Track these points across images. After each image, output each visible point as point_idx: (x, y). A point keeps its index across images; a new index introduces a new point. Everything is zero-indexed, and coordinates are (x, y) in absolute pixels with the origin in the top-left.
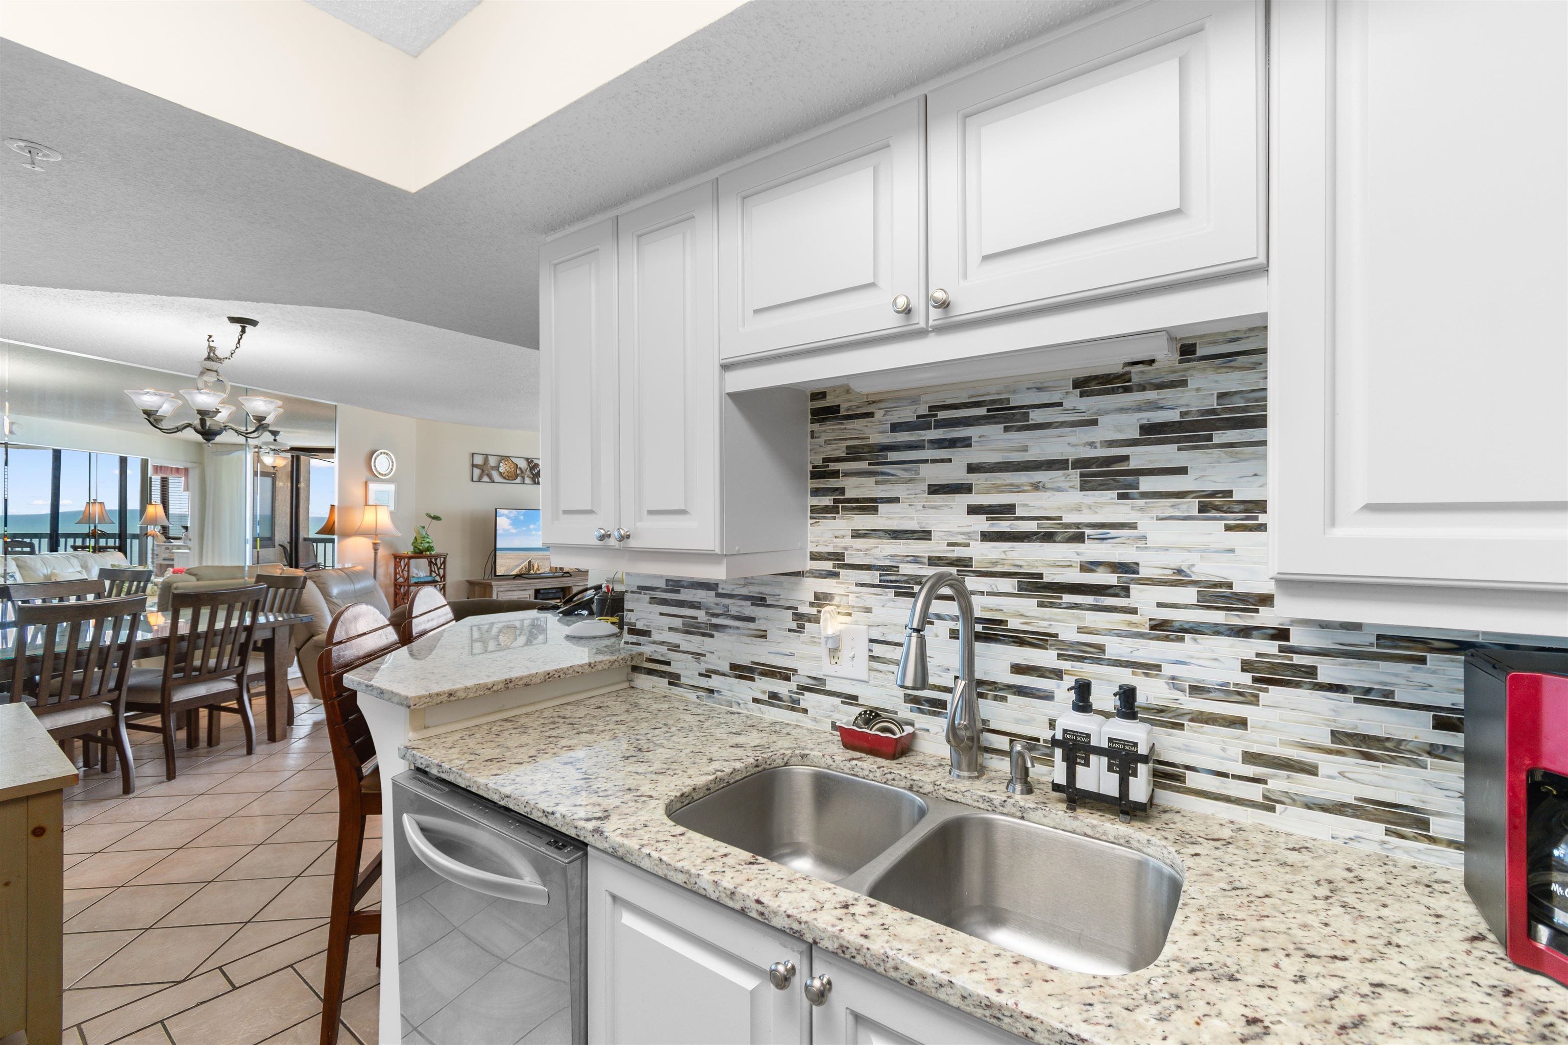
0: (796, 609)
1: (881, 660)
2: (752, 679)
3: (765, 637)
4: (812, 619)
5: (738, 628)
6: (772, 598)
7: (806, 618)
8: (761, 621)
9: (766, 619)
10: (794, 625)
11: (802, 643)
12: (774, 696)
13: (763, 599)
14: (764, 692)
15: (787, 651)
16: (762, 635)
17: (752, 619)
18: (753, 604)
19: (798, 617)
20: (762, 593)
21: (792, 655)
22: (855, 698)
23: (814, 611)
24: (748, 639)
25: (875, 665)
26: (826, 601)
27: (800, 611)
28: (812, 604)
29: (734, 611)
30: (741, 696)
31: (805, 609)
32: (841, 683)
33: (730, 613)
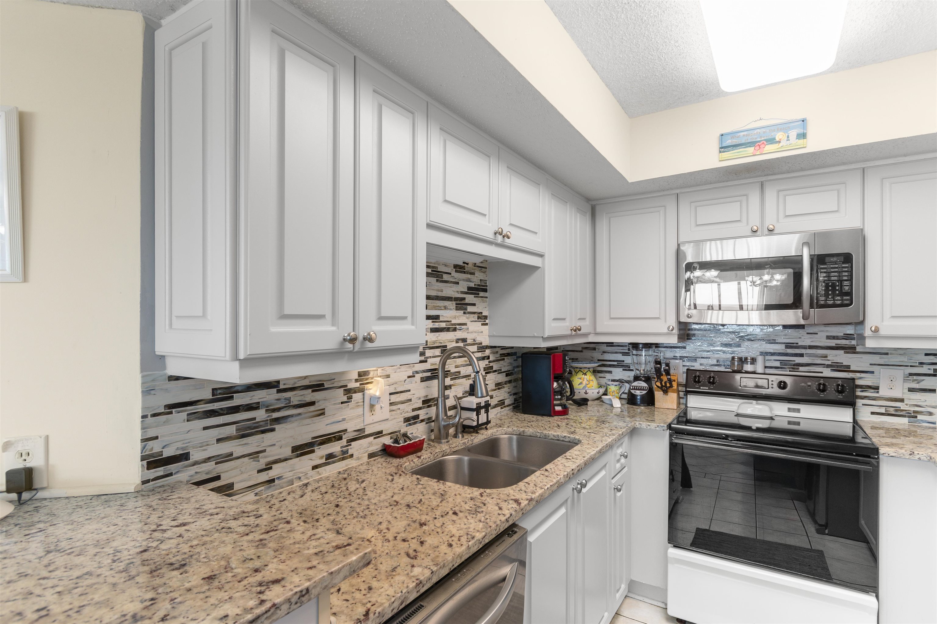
0: (346, 386)
1: (394, 404)
2: (313, 451)
3: (323, 414)
4: (357, 391)
5: (300, 414)
6: (329, 383)
7: (353, 391)
8: (321, 403)
9: (325, 400)
10: (345, 399)
11: (351, 409)
12: (330, 456)
13: (322, 385)
14: (322, 458)
15: (340, 419)
16: (322, 413)
17: (312, 403)
18: (313, 391)
19: (349, 392)
20: (320, 381)
21: (344, 420)
22: (381, 432)
23: (357, 385)
24: (309, 421)
25: (394, 407)
26: (365, 376)
27: (348, 387)
28: (356, 381)
29: (295, 401)
30: (301, 470)
31: (353, 385)
32: (373, 427)
33: (292, 404)
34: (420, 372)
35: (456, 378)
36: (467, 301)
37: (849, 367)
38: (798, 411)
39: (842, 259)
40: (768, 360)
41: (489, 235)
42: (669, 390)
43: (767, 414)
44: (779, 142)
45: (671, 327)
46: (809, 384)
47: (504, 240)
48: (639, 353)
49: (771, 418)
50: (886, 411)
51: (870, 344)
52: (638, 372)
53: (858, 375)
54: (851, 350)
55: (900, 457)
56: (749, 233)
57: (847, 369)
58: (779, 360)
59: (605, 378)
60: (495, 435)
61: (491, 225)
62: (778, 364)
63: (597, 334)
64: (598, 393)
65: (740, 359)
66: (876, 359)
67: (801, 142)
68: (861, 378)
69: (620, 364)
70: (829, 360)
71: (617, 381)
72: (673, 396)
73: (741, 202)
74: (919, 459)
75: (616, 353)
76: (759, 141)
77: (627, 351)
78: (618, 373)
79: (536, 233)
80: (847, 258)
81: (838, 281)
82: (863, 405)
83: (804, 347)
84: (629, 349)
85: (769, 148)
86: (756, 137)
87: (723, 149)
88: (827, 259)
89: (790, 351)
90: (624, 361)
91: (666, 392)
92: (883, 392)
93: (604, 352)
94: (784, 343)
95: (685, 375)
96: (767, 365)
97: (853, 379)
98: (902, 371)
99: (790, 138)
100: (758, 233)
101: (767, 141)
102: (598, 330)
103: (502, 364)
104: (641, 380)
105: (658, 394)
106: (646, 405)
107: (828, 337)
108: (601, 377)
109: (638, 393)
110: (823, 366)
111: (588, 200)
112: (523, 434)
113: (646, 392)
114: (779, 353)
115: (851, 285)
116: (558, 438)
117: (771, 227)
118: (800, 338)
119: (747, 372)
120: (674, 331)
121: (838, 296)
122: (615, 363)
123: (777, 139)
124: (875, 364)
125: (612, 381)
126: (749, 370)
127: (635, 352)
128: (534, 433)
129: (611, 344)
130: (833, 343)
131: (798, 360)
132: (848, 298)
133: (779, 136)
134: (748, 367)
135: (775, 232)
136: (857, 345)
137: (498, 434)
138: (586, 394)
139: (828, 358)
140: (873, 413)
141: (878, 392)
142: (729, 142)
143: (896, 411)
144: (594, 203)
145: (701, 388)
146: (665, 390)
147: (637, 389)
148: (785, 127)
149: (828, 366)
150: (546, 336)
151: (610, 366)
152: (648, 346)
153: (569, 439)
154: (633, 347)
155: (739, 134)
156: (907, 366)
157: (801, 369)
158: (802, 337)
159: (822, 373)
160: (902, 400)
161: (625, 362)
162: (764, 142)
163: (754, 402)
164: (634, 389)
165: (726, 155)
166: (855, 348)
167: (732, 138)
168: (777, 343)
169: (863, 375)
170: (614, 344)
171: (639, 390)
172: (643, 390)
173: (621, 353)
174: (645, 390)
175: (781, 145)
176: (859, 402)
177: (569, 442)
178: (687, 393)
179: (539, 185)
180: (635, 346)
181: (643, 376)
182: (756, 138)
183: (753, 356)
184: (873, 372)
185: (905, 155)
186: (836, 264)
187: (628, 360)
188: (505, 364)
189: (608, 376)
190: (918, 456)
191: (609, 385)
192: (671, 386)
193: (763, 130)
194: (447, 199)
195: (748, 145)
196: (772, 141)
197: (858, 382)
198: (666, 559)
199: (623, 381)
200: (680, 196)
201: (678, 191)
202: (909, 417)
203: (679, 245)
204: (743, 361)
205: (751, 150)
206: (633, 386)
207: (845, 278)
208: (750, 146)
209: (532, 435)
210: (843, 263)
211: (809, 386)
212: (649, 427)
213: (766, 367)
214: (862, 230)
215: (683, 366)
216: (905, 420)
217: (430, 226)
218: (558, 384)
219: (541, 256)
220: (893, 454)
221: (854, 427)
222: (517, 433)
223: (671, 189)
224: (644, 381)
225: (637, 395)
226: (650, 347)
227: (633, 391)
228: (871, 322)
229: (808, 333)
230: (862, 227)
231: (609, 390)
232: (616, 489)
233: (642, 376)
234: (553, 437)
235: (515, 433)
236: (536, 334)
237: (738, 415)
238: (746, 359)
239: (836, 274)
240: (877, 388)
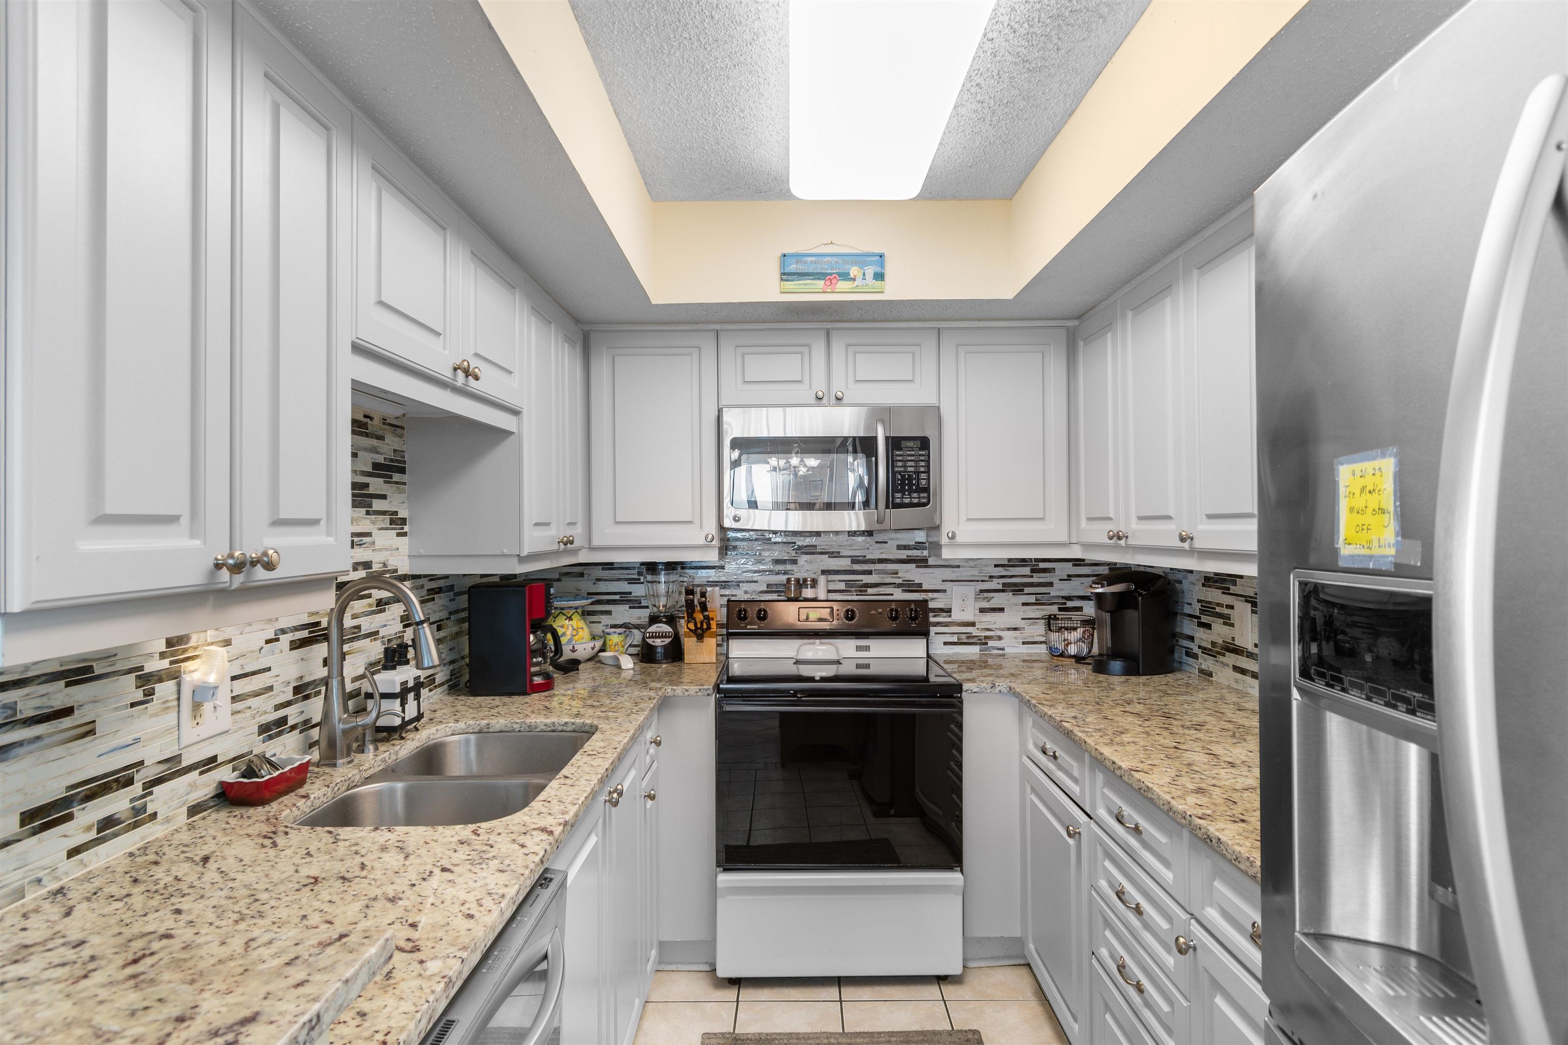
0: (141, 668)
1: (240, 698)
2: (69, 817)
3: (92, 732)
4: (164, 676)
5: (38, 738)
6: (104, 663)
7: (155, 678)
8: (86, 708)
9: (94, 702)
10: (139, 695)
11: (151, 716)
12: (107, 823)
13: (90, 669)
14: (89, 829)
15: (129, 739)
16: (89, 731)
17: (67, 712)
18: (68, 685)
19: (147, 681)
20: (84, 660)
21: (137, 741)
22: (214, 759)
23: (165, 664)
24: (59, 751)
25: (239, 706)
26: (181, 645)
27: (147, 670)
28: (163, 655)
29: (27, 709)
30: (44, 862)
31: (154, 665)
32: (199, 749)
33: (19, 717)
34: (288, 630)
35: (354, 638)
36: (371, 490)
37: (920, 585)
38: (867, 648)
39: (918, 443)
40: (831, 581)
41: (446, 372)
42: (705, 635)
43: (834, 657)
44: (854, 280)
45: (710, 536)
46: (880, 610)
47: (467, 381)
48: (655, 578)
49: (838, 662)
50: (959, 639)
51: (947, 554)
52: (655, 609)
53: (930, 595)
54: (922, 563)
55: (982, 692)
56: (813, 400)
57: (916, 587)
58: (844, 581)
59: (600, 622)
60: (433, 739)
61: (447, 352)
62: (842, 586)
63: (592, 549)
64: (593, 649)
65: (797, 580)
66: (949, 574)
67: (879, 283)
68: (933, 599)
69: (625, 599)
70: (900, 578)
71: (620, 626)
72: (711, 643)
73: (802, 353)
74: (1000, 691)
75: (618, 580)
76: (831, 274)
77: (636, 576)
78: (623, 614)
79: (510, 373)
80: (924, 443)
81: (914, 472)
82: (936, 633)
83: (873, 562)
84: (640, 574)
85: (842, 285)
86: (826, 267)
87: (786, 276)
88: (905, 444)
89: (857, 567)
90: (630, 593)
91: (700, 638)
92: (957, 616)
93: (598, 580)
94: (850, 557)
95: (725, 610)
96: (831, 588)
97: (926, 602)
98: (973, 588)
99: (866, 277)
100: (825, 401)
101: (840, 275)
102: (596, 542)
103: (430, 609)
104: (661, 622)
105: (689, 643)
106: (669, 660)
107: (900, 547)
108: (593, 622)
109: (658, 642)
110: (893, 586)
111: (577, 320)
112: (487, 730)
113: (670, 640)
114: (845, 571)
115: (929, 479)
116: (553, 728)
117: (839, 394)
118: (868, 549)
119: (806, 600)
120: (714, 542)
121: (915, 492)
122: (617, 597)
123: (852, 276)
124: (947, 581)
125: (611, 627)
126: (809, 596)
127: (649, 578)
128: (509, 725)
129: (609, 566)
130: (903, 554)
131: (866, 579)
132: (925, 495)
133: (854, 271)
134: (808, 593)
135: (845, 401)
136: (930, 556)
137: (438, 736)
138: (573, 652)
139: (899, 575)
140: (945, 643)
141: (950, 616)
142: (793, 268)
143: (968, 638)
144: (587, 328)
145: (748, 627)
146: (700, 634)
147: (656, 637)
148: (861, 259)
149: (899, 586)
150: (525, 554)
151: (609, 602)
152: (671, 566)
153: (574, 726)
154: (648, 569)
155: (806, 259)
156: (978, 581)
157: (870, 591)
158: (871, 548)
159: (892, 595)
160: (973, 624)
161: (633, 595)
162: (837, 276)
163: (817, 641)
164: (652, 637)
165: (789, 285)
166: (926, 561)
167: (797, 262)
168: (842, 557)
169: (935, 595)
170: (615, 566)
171: (659, 637)
172: (666, 637)
173: (626, 579)
174: (669, 637)
175: (856, 283)
176: (933, 630)
177: (574, 731)
178: (730, 635)
179: (514, 288)
180: (652, 567)
181: (664, 616)
182: (827, 269)
183: (814, 576)
184: (945, 591)
185: (979, 320)
186: (913, 450)
187: (638, 590)
188: (436, 608)
189: (605, 619)
190: (998, 689)
191: (609, 634)
192: (709, 628)
193: (835, 259)
194: (383, 299)
195: (817, 277)
196: (845, 276)
197: (932, 605)
198: (714, 891)
199: (630, 626)
200: (721, 334)
201: (717, 327)
202: (981, 644)
203: (720, 411)
204: (801, 584)
205: (821, 283)
206: (649, 633)
207: (922, 469)
208: (820, 279)
209: (504, 729)
210: (921, 449)
211: (880, 613)
212: (686, 694)
213: (829, 591)
214: (939, 408)
215: (721, 596)
216: (976, 649)
217: (358, 349)
218: (536, 637)
219: (516, 413)
220: (976, 690)
221: (928, 662)
222: (475, 730)
223: (709, 322)
224: (665, 623)
225: (656, 647)
226: (674, 569)
227: (650, 641)
228: (947, 528)
229: (876, 542)
230: (937, 405)
231: (609, 643)
232: (648, 796)
233: (662, 615)
234: (544, 727)
235: (471, 731)
236: (506, 551)
237: (797, 662)
238: (805, 580)
239: (912, 464)
240: (949, 611)
